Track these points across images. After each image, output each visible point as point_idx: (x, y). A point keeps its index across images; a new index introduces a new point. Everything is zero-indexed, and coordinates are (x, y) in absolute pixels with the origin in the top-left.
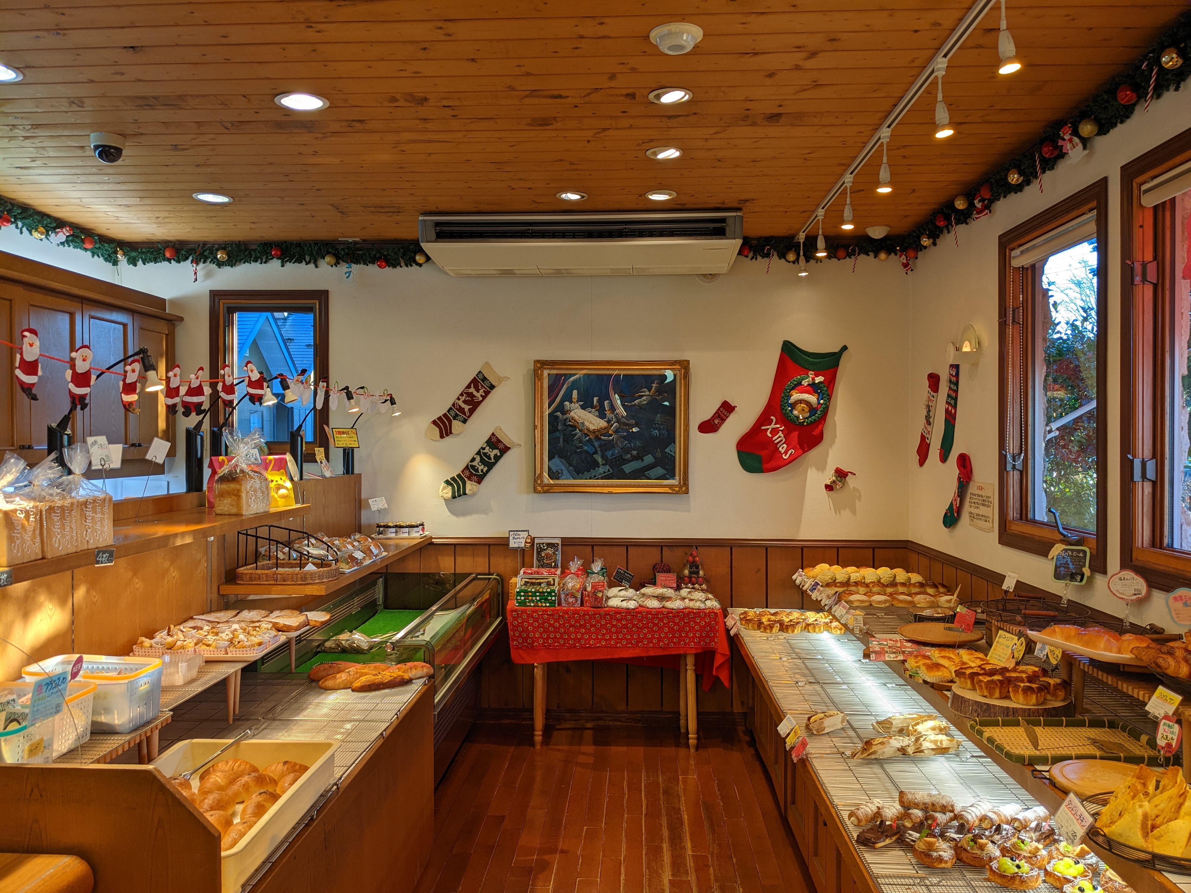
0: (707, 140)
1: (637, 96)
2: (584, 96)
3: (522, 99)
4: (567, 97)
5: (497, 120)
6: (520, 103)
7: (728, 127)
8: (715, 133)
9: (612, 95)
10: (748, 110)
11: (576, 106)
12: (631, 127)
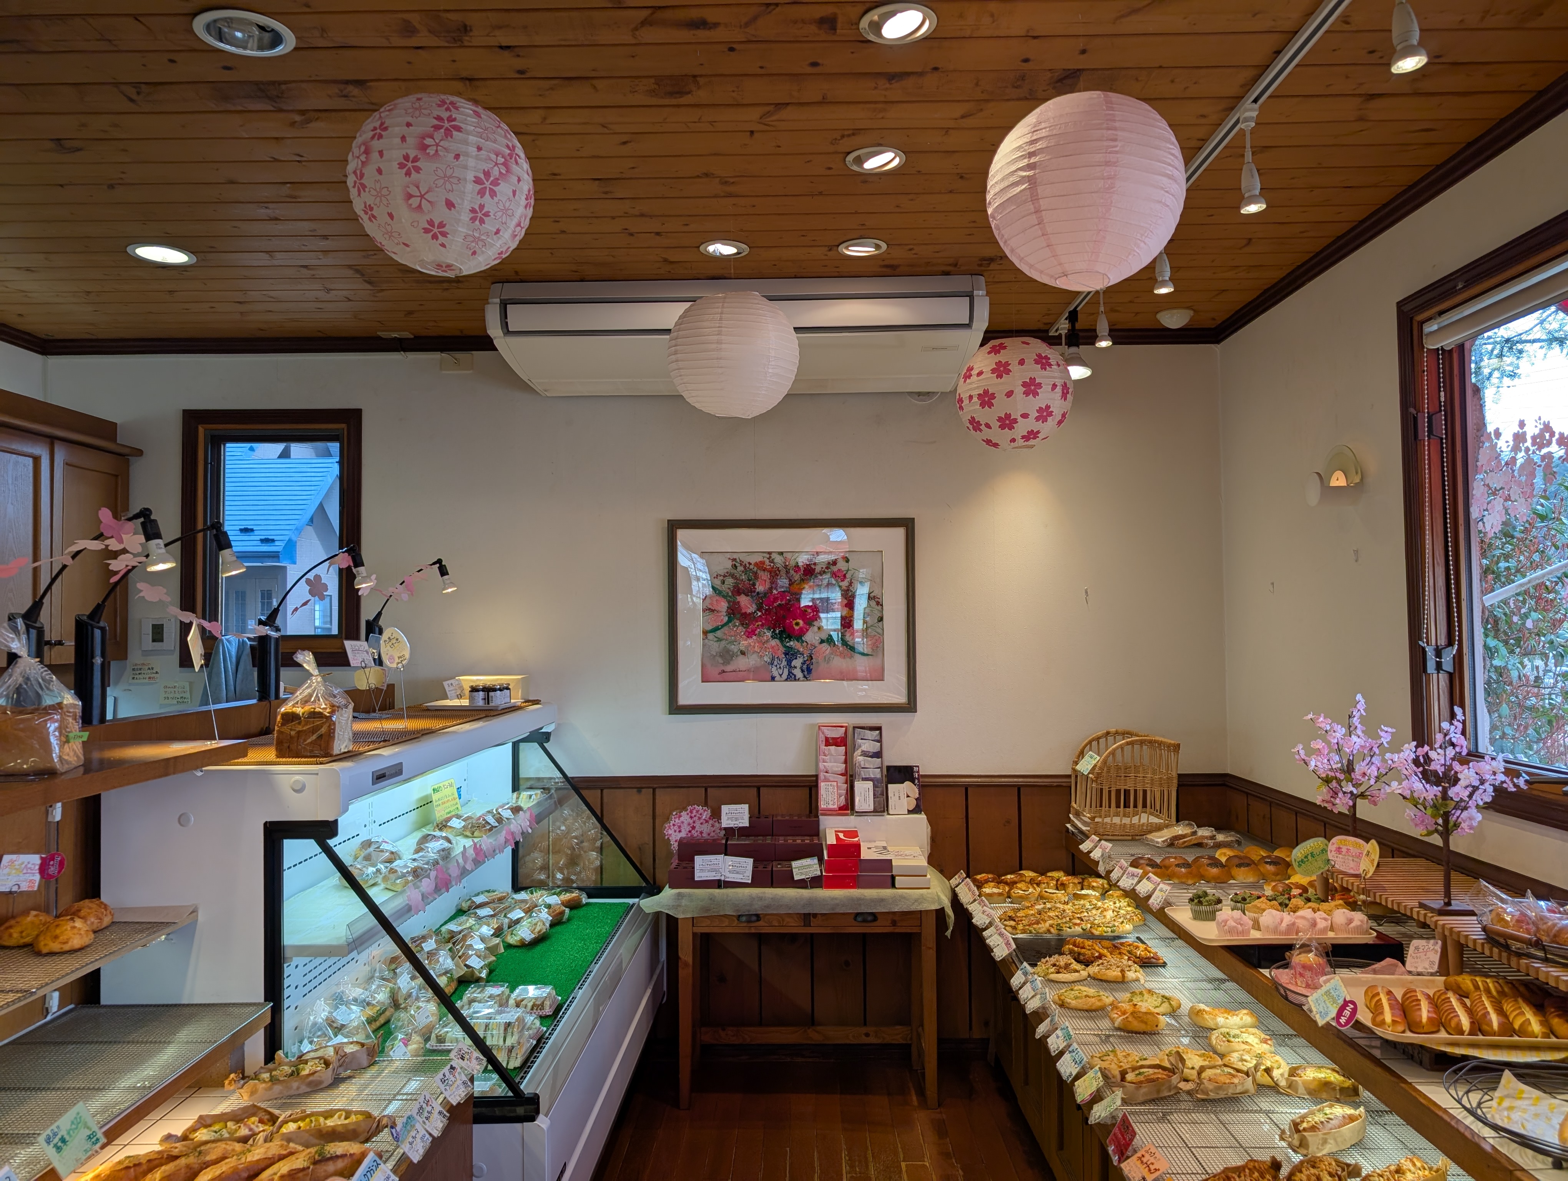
0: (947, 130)
1: (839, 25)
2: (747, 25)
3: (636, 29)
4: (716, 25)
5: (595, 82)
6: (634, 41)
7: (987, 101)
8: (963, 117)
9: (795, 22)
10: (1026, 60)
11: (732, 49)
12: (824, 102)
